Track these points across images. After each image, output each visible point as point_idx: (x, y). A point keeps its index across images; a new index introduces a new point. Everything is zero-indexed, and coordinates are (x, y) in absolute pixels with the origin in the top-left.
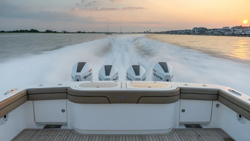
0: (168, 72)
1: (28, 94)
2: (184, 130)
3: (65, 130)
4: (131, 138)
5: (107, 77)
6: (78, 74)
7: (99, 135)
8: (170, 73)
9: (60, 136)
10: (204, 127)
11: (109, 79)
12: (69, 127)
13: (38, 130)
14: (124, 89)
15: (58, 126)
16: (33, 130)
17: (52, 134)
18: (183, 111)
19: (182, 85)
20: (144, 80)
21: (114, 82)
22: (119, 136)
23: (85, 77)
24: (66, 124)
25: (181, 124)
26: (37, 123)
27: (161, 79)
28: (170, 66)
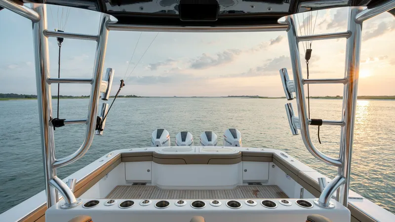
0: (236, 138)
1: (122, 157)
2: (246, 186)
3: (150, 187)
4: (202, 192)
5: (184, 143)
6: (158, 140)
7: (178, 190)
8: (240, 139)
9: (146, 192)
10: (263, 184)
11: (185, 145)
12: (153, 184)
13: (128, 187)
14: (197, 153)
15: (144, 184)
16: (125, 186)
17: (140, 189)
18: (246, 171)
19: (244, 149)
20: (215, 145)
21: (189, 147)
22: (193, 191)
23: (164, 143)
24: (150, 182)
25: (244, 182)
26: (126, 181)
27: (231, 144)
28: (239, 133)
